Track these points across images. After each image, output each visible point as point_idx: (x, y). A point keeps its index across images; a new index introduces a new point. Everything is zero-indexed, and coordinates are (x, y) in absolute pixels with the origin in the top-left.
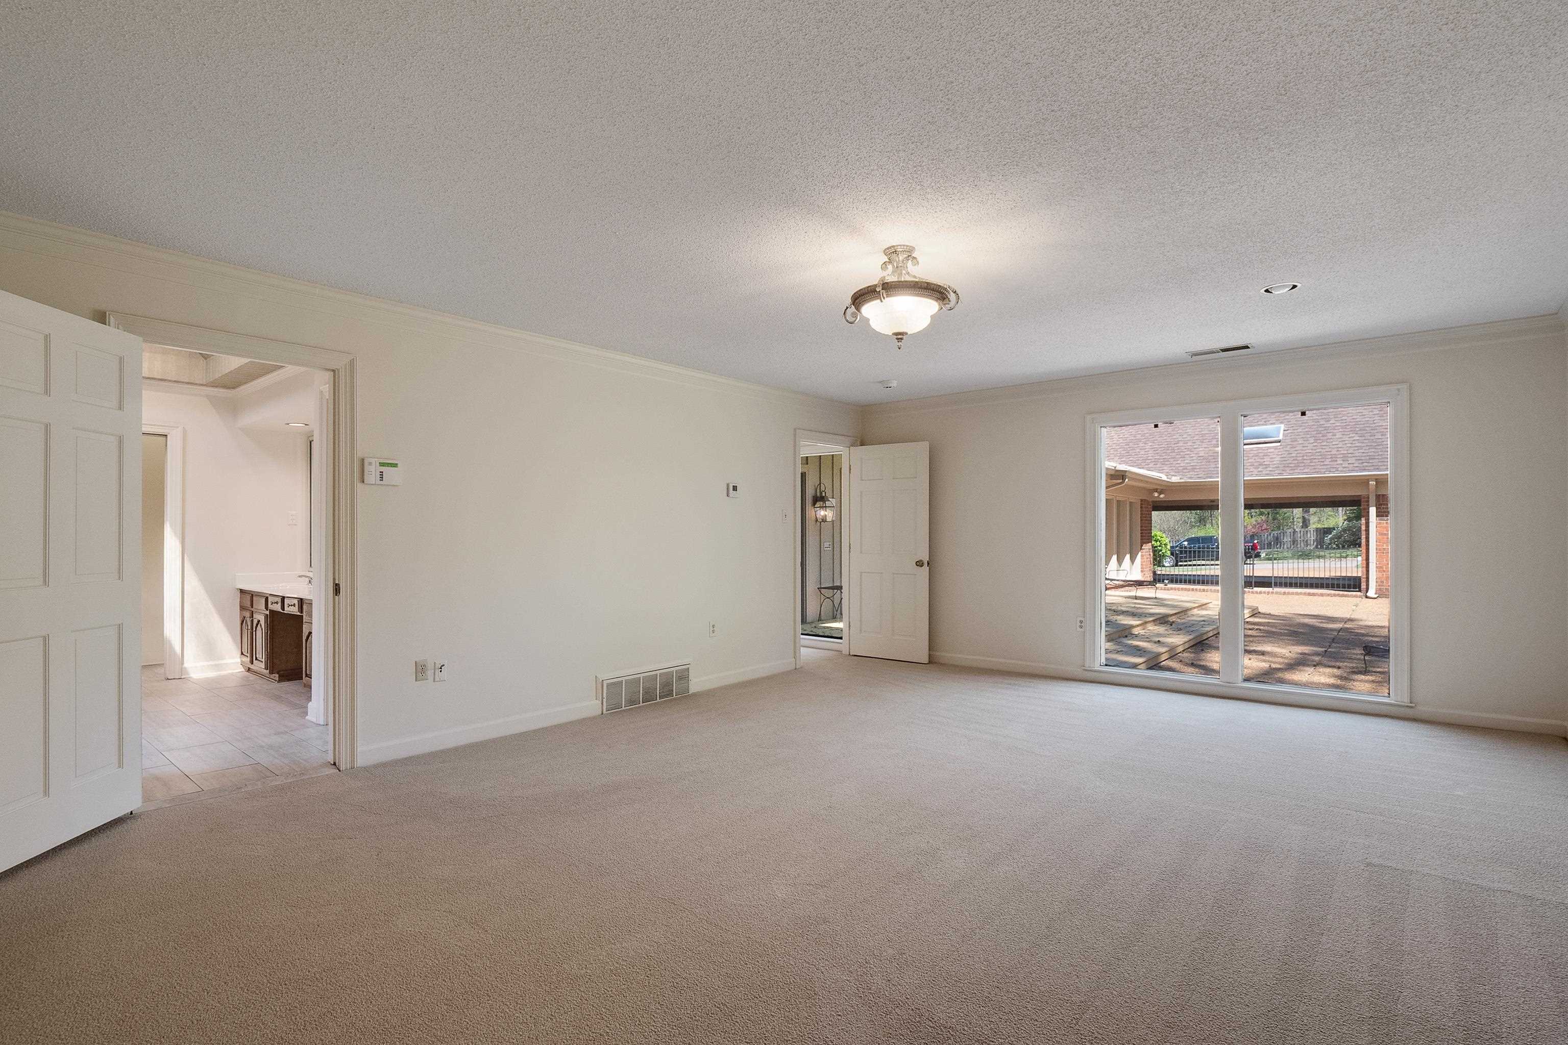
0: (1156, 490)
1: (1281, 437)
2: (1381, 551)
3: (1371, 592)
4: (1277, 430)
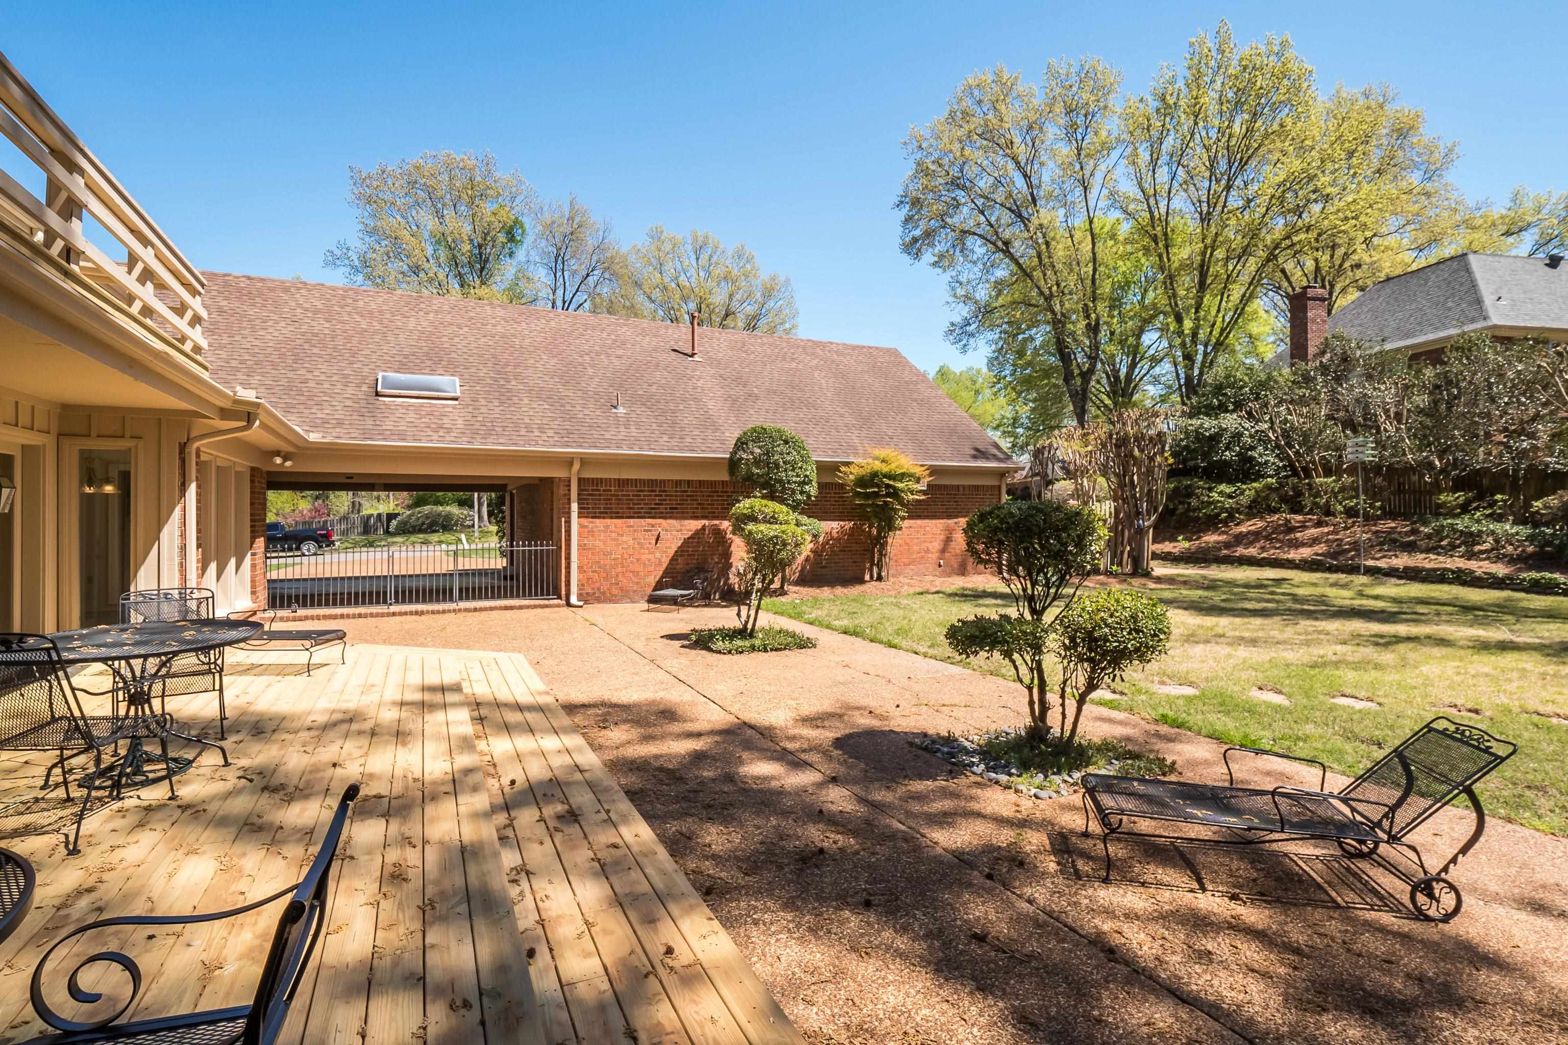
0: (278, 453)
1: (458, 394)
2: (582, 547)
3: (574, 600)
4: (451, 384)
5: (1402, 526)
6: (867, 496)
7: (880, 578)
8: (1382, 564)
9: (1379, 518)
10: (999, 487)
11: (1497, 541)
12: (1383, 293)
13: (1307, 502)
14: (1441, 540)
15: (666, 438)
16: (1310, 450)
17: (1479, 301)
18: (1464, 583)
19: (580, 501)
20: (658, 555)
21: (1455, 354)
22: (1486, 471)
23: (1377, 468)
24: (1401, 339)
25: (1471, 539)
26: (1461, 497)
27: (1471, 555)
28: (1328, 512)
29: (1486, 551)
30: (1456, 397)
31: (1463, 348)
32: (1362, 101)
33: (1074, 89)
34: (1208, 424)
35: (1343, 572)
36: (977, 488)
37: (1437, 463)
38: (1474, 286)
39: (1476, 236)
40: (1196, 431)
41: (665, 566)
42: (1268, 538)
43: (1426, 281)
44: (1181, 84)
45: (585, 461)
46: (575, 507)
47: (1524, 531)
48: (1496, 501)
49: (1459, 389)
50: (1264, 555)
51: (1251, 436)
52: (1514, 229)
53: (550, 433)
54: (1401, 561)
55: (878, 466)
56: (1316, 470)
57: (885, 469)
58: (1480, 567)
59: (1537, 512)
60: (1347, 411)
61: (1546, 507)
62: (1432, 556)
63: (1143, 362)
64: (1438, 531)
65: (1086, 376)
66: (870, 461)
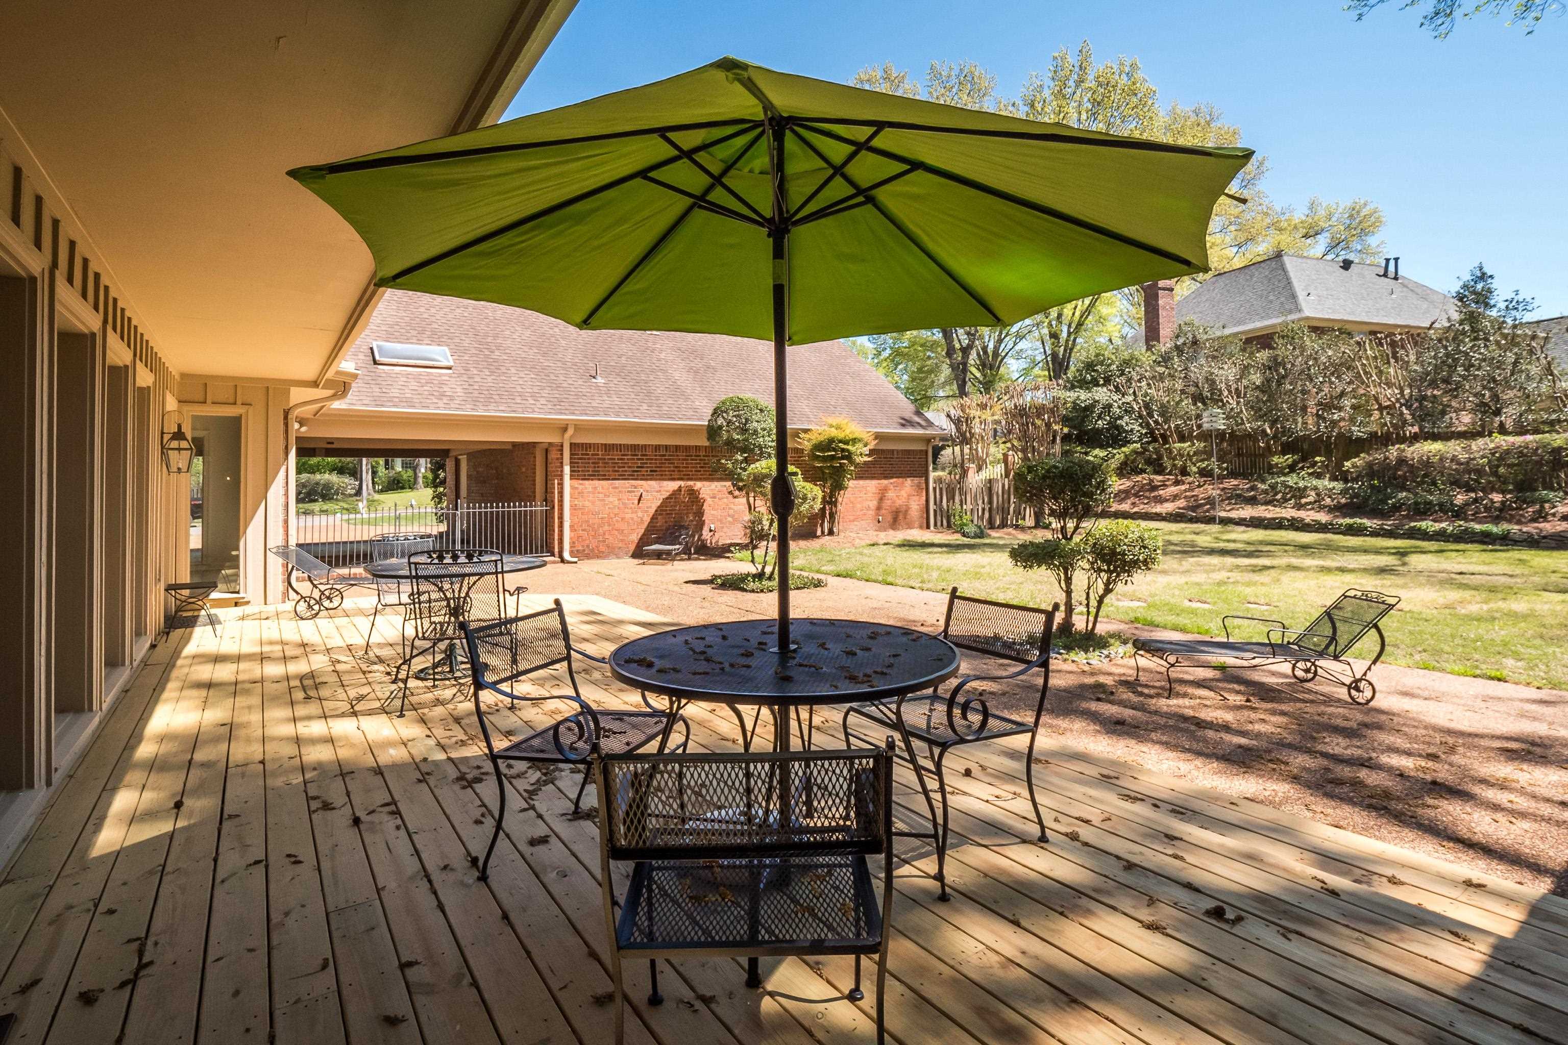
1: (451, 363)
2: (573, 508)
3: (567, 555)
4: (441, 354)
5: (1243, 484)
6: (824, 459)
7: (831, 533)
8: (1234, 515)
9: (1224, 477)
10: (927, 452)
11: (1318, 495)
12: (1217, 285)
13: (1167, 463)
14: (1276, 494)
15: (645, 407)
16: (1166, 421)
17: (1294, 296)
18: (1297, 529)
19: (572, 463)
20: (640, 514)
21: (1281, 341)
22: (1305, 438)
23: (1221, 435)
24: (1235, 325)
25: (1300, 493)
26: (1289, 458)
27: (1299, 507)
28: (1184, 472)
29: (1310, 503)
30: (1283, 377)
31: (1287, 336)
32: (1193, 118)
33: (954, 90)
34: (1084, 396)
35: (1202, 522)
36: (908, 452)
37: (1269, 431)
38: (1289, 283)
39: (1283, 237)
40: (1074, 402)
41: (646, 524)
42: (1136, 495)
43: (1251, 277)
44: (1047, 93)
45: (579, 427)
46: (567, 469)
47: (1338, 486)
48: (1316, 462)
49: (1286, 370)
50: (1136, 509)
51: (1119, 407)
52: (1312, 232)
53: (543, 401)
54: (1247, 512)
55: (834, 433)
56: (1171, 436)
57: (841, 435)
58: (1309, 516)
59: (1348, 471)
60: (1197, 386)
61: (1353, 467)
62: (1270, 508)
63: (1008, 338)
64: (1273, 487)
65: (965, 351)
66: (826, 428)
